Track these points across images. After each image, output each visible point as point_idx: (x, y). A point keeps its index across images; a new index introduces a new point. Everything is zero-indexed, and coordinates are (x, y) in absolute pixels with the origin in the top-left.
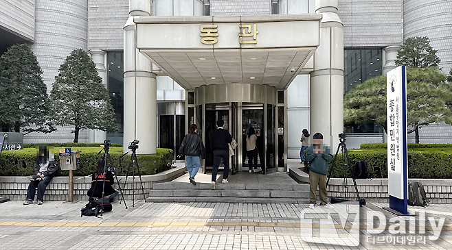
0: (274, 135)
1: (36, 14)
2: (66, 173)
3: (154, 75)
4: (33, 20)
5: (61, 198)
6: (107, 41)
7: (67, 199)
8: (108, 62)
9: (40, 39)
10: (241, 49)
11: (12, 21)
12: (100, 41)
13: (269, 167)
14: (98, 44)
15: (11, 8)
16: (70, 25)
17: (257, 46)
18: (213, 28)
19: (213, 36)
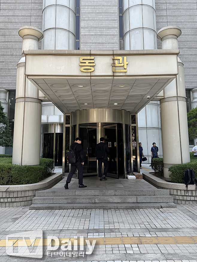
3: (40, 101)
6: (9, 84)
8: (9, 98)
12: (4, 83)
14: (2, 86)
19: (91, 66)
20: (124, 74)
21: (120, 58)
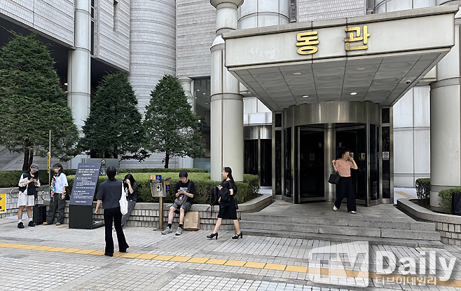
0: (378, 161)
1: (130, 46)
2: (156, 200)
3: (241, 97)
4: (128, 53)
5: (152, 225)
6: (193, 68)
7: (158, 226)
8: (195, 90)
9: (135, 71)
10: (347, 56)
11: (110, 55)
12: (187, 69)
13: (373, 198)
14: (185, 72)
15: (110, 43)
16: (160, 55)
17: (368, 52)
18: (312, 36)
19: (312, 45)
20: (363, 52)
21: (358, 28)
